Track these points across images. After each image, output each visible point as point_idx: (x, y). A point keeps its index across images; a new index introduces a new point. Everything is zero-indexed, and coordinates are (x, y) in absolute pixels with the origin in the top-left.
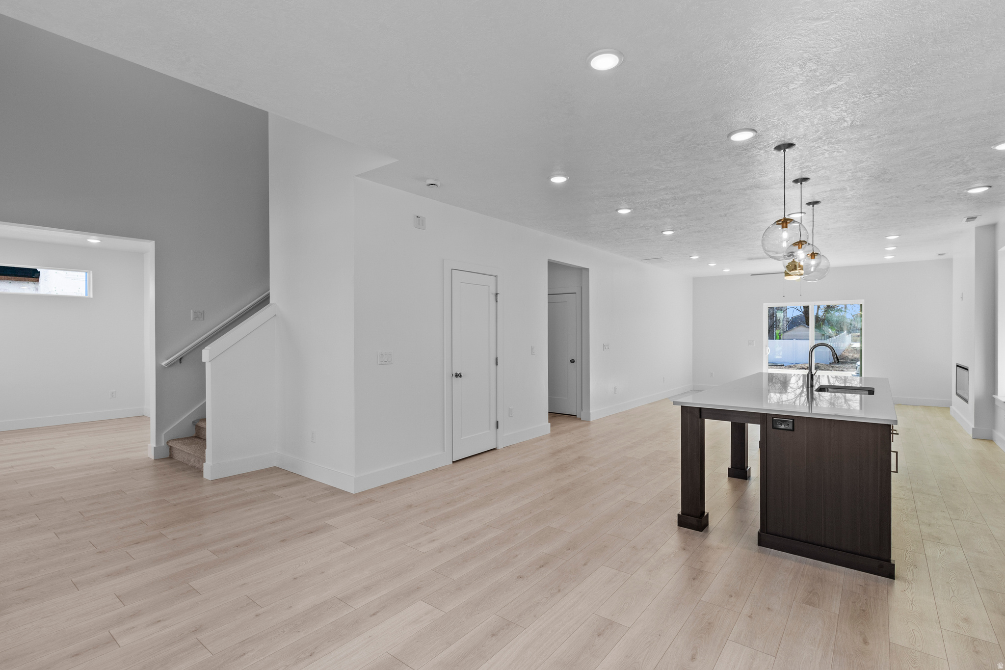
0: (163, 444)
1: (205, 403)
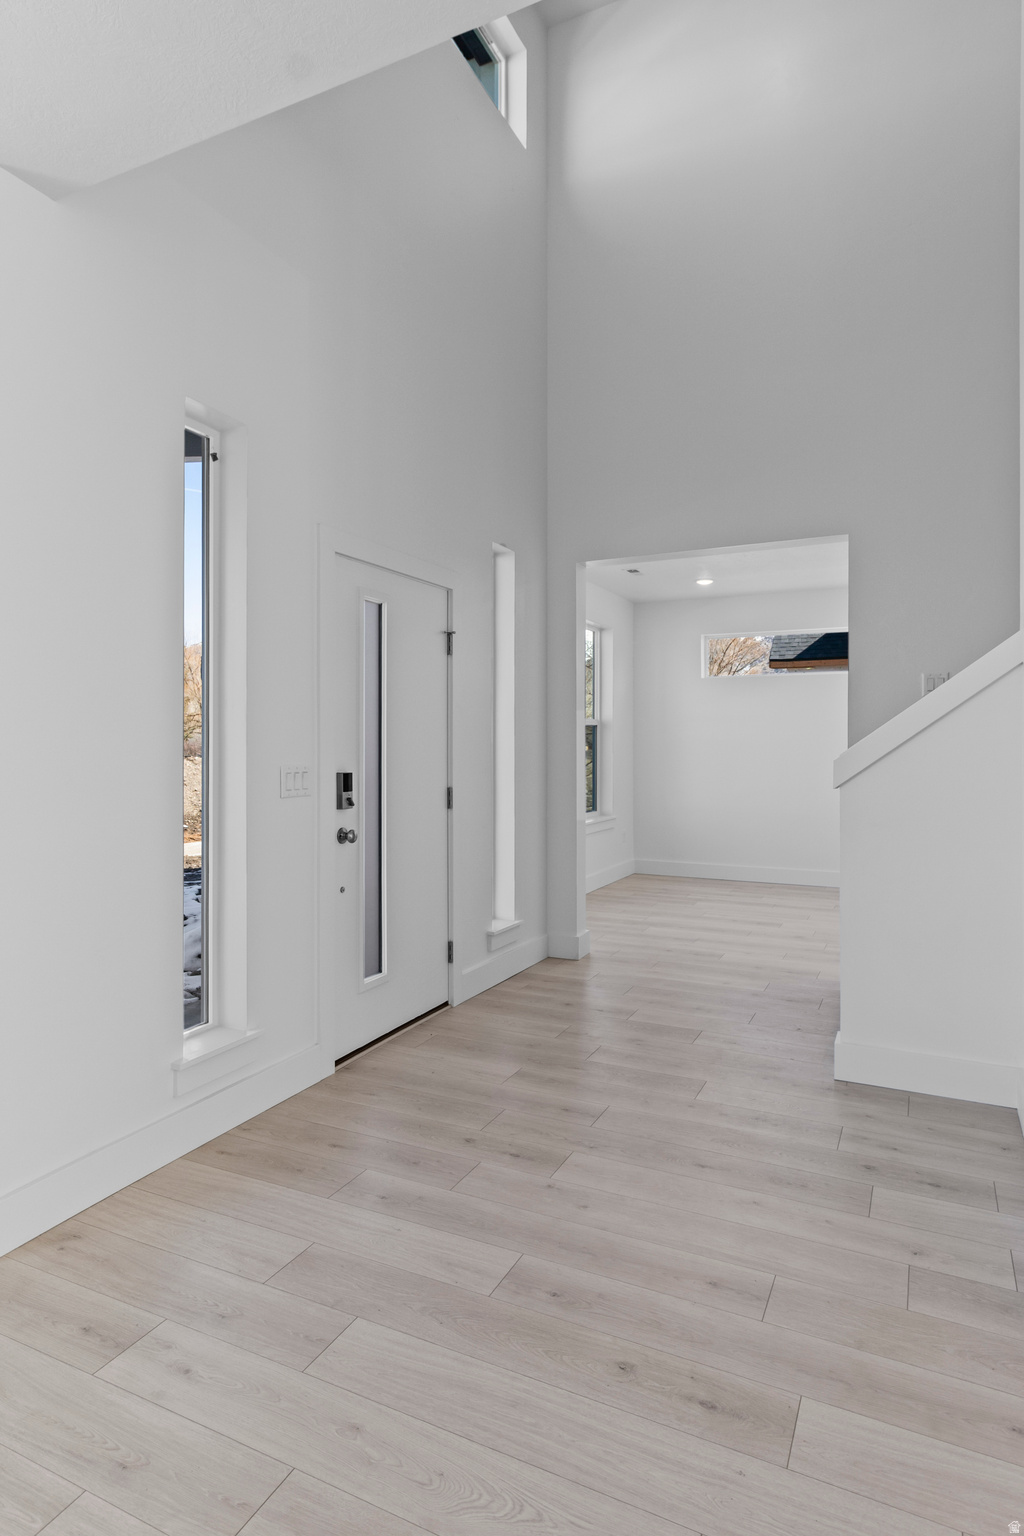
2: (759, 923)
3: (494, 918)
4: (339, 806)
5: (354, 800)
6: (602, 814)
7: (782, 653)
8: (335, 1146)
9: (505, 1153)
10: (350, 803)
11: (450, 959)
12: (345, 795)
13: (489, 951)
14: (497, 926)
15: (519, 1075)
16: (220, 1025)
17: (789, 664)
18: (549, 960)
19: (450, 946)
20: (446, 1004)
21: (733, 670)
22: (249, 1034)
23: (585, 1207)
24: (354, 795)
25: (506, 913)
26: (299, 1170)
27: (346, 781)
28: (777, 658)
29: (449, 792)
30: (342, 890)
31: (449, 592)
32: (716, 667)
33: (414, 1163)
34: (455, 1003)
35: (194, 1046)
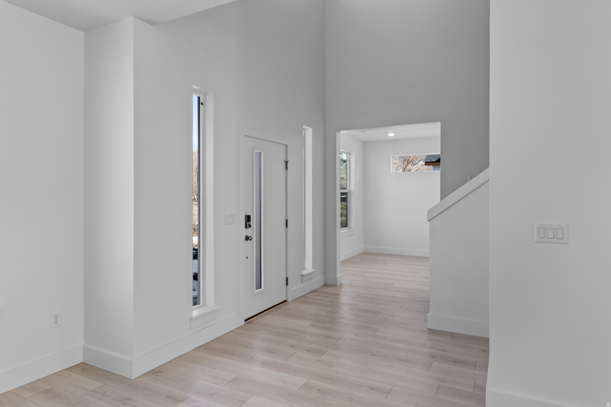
2: (411, 272)
3: (304, 269)
4: (246, 227)
5: (251, 225)
6: (350, 228)
7: (430, 159)
8: (245, 347)
9: (305, 350)
10: (250, 226)
11: (287, 284)
12: (248, 223)
13: (302, 281)
14: (305, 272)
15: (312, 325)
16: (204, 305)
17: (434, 164)
18: (326, 285)
19: (287, 279)
20: (285, 301)
21: (414, 164)
22: (215, 308)
23: (331, 366)
24: (251, 223)
25: (309, 267)
26: (233, 354)
27: (248, 218)
28: (428, 161)
29: (287, 221)
30: (247, 258)
31: (286, 146)
32: (406, 163)
33: (273, 353)
34: (289, 301)
35: (196, 312)
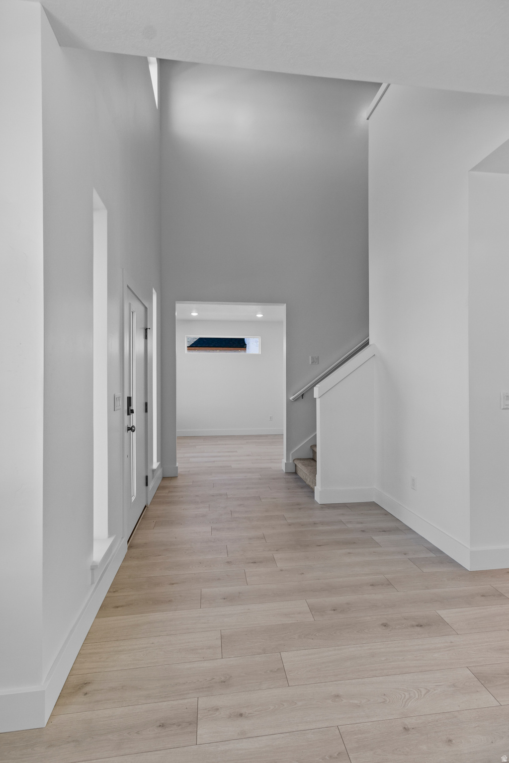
0: (291, 461)
1: (316, 434)
4: (128, 414)
9: (249, 563)
11: (147, 484)
12: (130, 408)
14: (154, 467)
18: (164, 478)
19: (147, 478)
25: (155, 464)
27: (129, 401)
29: (146, 404)
30: (128, 456)
31: (146, 309)
34: (148, 505)
